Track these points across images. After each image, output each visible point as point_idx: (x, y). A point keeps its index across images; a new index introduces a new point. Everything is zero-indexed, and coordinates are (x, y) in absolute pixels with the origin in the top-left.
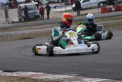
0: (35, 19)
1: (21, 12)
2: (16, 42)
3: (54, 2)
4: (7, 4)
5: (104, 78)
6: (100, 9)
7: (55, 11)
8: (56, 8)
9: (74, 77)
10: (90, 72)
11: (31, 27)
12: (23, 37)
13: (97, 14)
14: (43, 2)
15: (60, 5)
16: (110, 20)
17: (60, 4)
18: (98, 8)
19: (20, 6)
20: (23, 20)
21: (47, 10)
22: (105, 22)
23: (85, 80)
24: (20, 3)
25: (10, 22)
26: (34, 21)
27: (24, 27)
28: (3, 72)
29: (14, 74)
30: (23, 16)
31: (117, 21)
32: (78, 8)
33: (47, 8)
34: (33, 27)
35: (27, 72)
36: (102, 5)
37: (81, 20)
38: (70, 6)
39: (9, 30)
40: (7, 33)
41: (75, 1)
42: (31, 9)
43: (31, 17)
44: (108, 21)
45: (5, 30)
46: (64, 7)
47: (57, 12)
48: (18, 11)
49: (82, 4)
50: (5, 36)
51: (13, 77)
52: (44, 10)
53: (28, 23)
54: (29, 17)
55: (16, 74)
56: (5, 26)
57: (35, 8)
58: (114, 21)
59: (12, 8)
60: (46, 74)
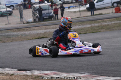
0: (50, 19)
1: (35, 12)
2: (31, 41)
3: (67, 3)
4: (21, 5)
5: (118, 77)
6: (114, 9)
7: (69, 11)
8: (70, 8)
9: (88, 76)
10: (104, 71)
11: (45, 27)
12: (37, 37)
13: (111, 14)
14: (57, 3)
15: (74, 6)
17: (74, 4)
18: (112, 8)
19: (34, 7)
20: (37, 20)
21: (61, 10)
22: (118, 22)
23: (99, 79)
24: (34, 4)
25: (24, 22)
26: (48, 21)
27: (38, 27)
28: (17, 71)
29: (29, 73)
30: (37, 16)
32: (92, 8)
33: (61, 9)
34: (47, 27)
35: (41, 71)
36: (115, 5)
37: (95, 20)
38: (84, 6)
39: (23, 30)
40: (22, 33)
41: (89, 1)
42: (45, 10)
43: (46, 17)
45: (19, 30)
46: (78, 7)
47: (71, 12)
48: (33, 12)
49: (96, 4)
50: (19, 36)
51: (28, 75)
52: (58, 11)
53: (43, 22)
54: (43, 17)
55: (30, 72)
56: (20, 26)
57: (50, 9)
59: (26, 9)
60: (60, 72)
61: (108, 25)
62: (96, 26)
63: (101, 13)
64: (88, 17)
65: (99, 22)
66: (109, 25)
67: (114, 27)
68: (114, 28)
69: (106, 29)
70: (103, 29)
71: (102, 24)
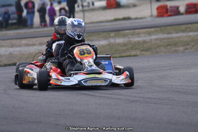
11: (11, 43)
13: (149, 19)
16: (177, 33)
22: (165, 36)
26: (16, 29)
31: (191, 34)
34: (14, 42)
37: (115, 31)
44: (171, 33)
53: (4, 32)
58: (184, 34)
61: (144, 42)
62: (119, 44)
63: (126, 16)
64: (101, 24)
65: (124, 36)
66: (147, 42)
67: (158, 46)
68: (158, 49)
69: (142, 51)
70: (135, 49)
71: (131, 39)
